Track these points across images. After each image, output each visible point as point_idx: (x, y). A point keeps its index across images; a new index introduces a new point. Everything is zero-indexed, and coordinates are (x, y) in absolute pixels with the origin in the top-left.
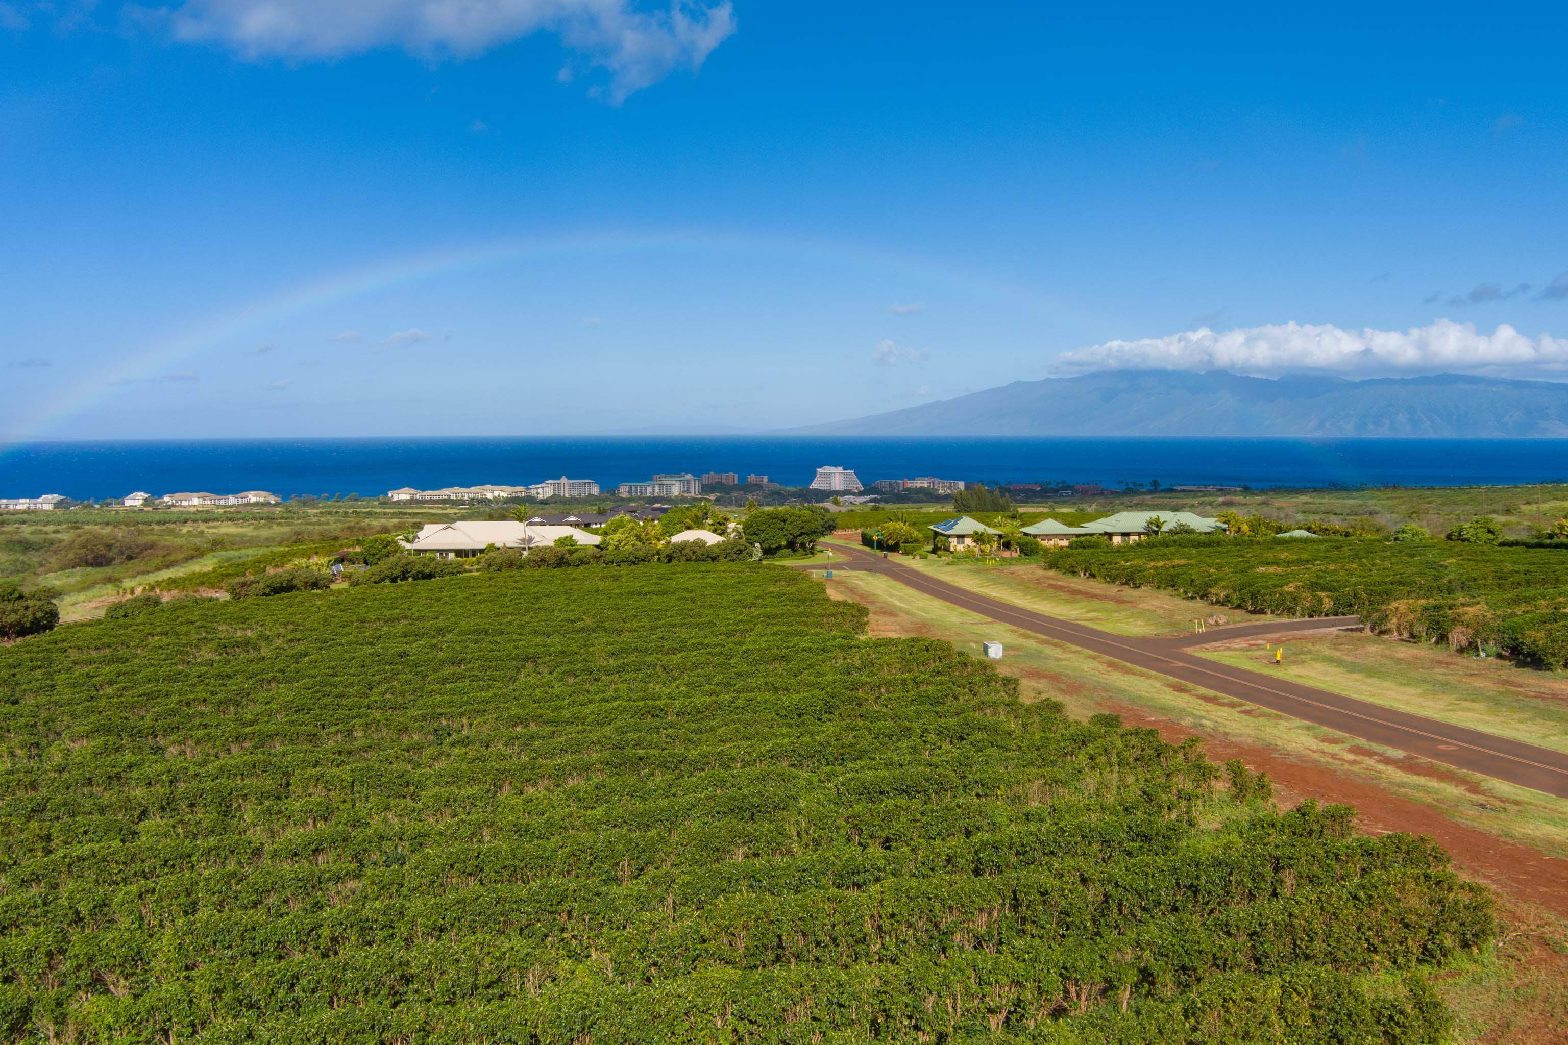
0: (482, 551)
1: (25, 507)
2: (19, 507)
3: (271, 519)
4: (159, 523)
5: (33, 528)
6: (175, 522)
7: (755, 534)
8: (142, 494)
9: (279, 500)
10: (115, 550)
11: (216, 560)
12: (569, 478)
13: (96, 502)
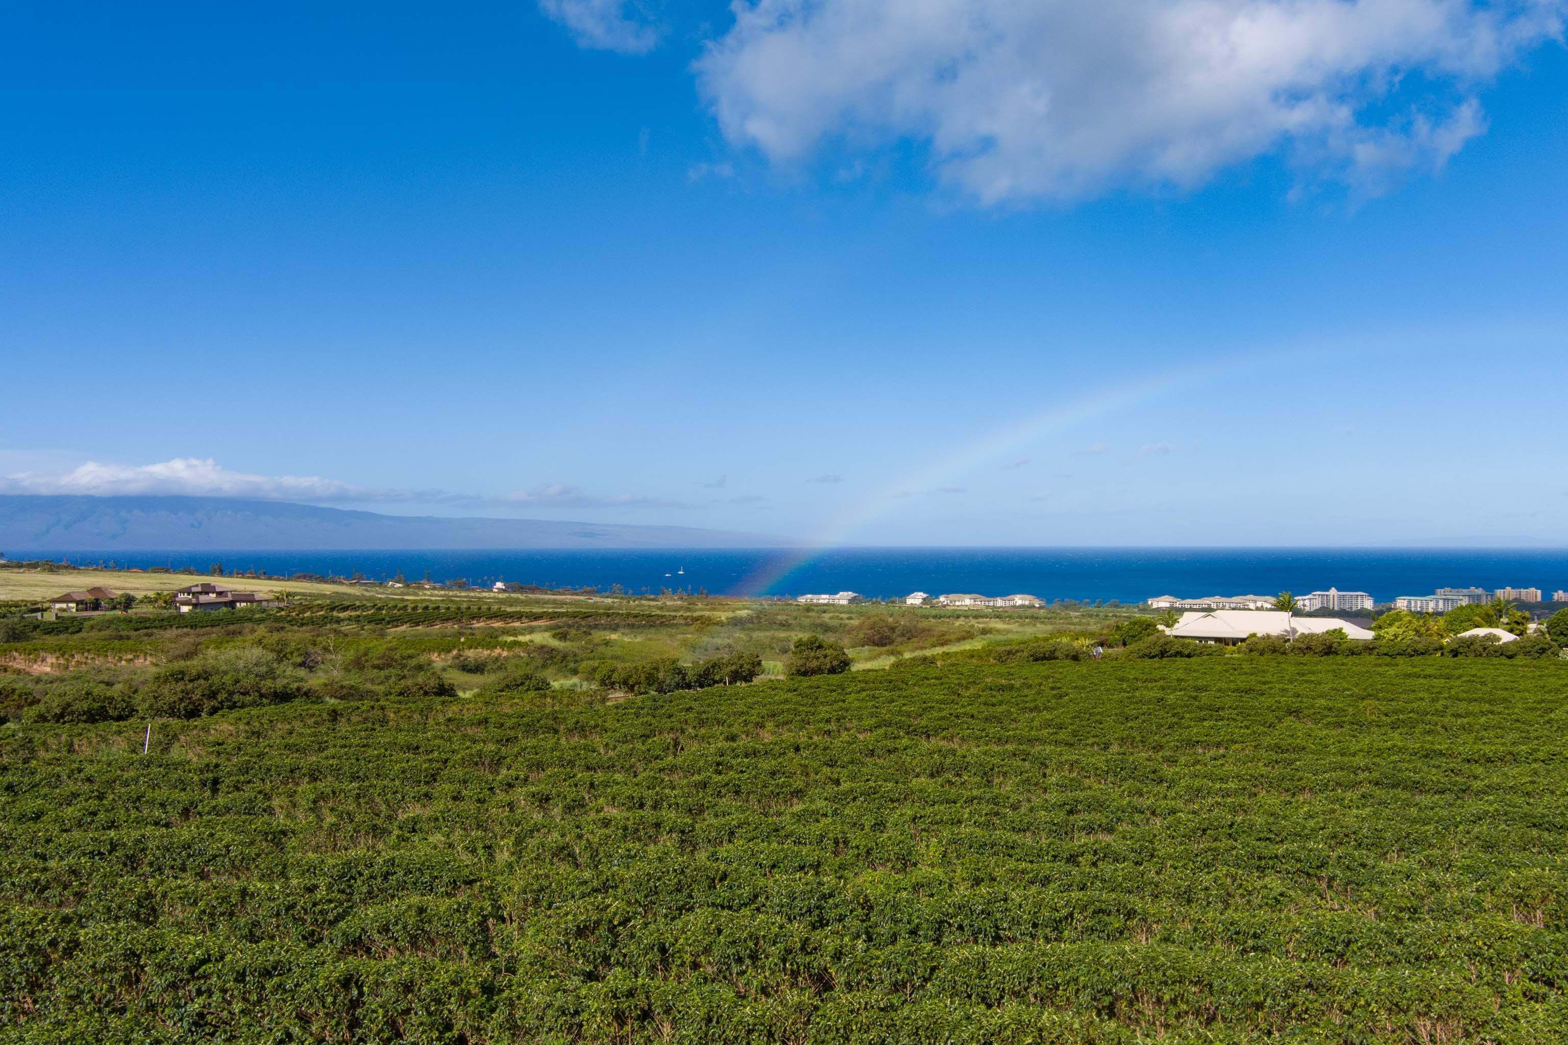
0: (1243, 640)
1: (826, 601)
2: (821, 601)
3: (1035, 618)
4: (935, 617)
5: (831, 615)
6: (949, 617)
7: (1562, 633)
8: (922, 594)
9: (1043, 603)
10: (898, 632)
11: (985, 642)
12: (1339, 590)
13: (883, 600)
